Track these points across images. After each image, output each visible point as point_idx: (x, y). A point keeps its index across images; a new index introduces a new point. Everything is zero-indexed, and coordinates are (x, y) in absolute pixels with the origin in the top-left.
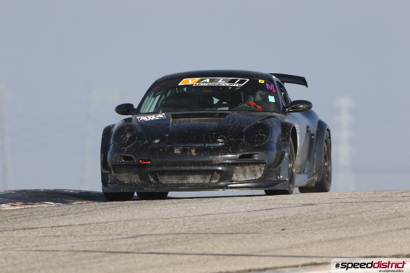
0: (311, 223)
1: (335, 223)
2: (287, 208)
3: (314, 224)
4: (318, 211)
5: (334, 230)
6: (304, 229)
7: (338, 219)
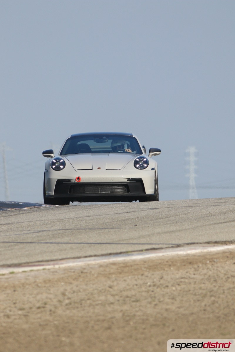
0: (154, 221)
1: (170, 221)
2: (141, 211)
3: (156, 221)
4: (160, 212)
5: (168, 225)
6: (149, 225)
7: (172, 218)
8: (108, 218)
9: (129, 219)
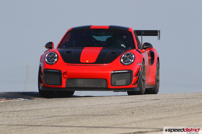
1: (164, 109)
3: (152, 110)
4: (159, 103)
6: (144, 113)
7: (167, 107)
8: (114, 106)
9: (131, 107)
